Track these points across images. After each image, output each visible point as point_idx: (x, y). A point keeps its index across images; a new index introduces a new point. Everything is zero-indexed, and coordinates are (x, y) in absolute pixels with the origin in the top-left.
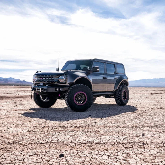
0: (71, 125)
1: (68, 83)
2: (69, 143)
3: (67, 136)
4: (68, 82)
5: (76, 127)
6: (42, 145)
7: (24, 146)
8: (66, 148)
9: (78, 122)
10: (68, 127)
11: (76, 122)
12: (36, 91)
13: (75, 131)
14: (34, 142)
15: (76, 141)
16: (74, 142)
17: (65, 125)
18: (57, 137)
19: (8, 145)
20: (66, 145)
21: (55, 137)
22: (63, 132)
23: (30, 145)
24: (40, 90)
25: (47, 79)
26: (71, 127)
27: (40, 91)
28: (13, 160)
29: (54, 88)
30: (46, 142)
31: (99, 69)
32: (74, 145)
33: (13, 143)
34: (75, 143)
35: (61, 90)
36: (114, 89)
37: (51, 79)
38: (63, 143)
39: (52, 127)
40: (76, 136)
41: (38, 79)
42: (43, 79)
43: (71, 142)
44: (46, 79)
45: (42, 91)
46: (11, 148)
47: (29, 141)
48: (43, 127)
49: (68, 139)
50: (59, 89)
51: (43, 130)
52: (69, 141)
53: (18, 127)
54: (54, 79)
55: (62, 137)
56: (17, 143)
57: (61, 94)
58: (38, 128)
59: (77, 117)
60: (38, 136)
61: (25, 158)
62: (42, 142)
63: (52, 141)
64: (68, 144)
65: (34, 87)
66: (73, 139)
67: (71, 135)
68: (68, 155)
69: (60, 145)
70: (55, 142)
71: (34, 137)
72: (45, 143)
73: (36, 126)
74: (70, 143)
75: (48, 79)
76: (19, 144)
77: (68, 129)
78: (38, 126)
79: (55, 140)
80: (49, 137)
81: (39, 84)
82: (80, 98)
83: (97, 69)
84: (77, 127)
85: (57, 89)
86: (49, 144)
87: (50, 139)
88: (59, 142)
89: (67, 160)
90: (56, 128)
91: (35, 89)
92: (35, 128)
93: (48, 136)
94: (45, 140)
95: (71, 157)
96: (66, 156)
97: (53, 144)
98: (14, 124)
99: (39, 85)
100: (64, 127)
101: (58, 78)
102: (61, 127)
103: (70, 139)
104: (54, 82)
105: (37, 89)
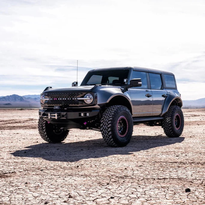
0: (192, 162)
1: (98, 105)
2: (193, 179)
3: (190, 173)
4: (98, 103)
5: (199, 164)
6: (160, 180)
7: (138, 181)
8: (191, 185)
9: (201, 158)
10: (188, 163)
11: (198, 158)
12: (49, 118)
13: (199, 168)
14: (149, 177)
15: (203, 178)
16: (200, 179)
17: (182, 161)
18: (176, 173)
19: (120, 179)
20: (190, 182)
21: (174, 173)
22: (183, 168)
23: (146, 180)
24: (55, 116)
25: (66, 99)
26: (192, 164)
27: (56, 118)
28: (133, 192)
29: (77, 113)
30: (163, 177)
31: (141, 83)
32: (201, 182)
33: (125, 177)
34: (202, 180)
35: (88, 114)
36: (162, 112)
37: (72, 99)
38: (186, 180)
39: (166, 162)
40: (201, 173)
41: (50, 99)
42: (59, 99)
43: (196, 179)
44: (63, 99)
45: (59, 118)
46: (124, 182)
47: (142, 176)
48: (153, 163)
49: (191, 175)
50: (85, 114)
51: (155, 166)
52: (194, 178)
53: (122, 161)
54: (75, 99)
55: (182, 173)
56: (129, 177)
57: (87, 122)
58: (147, 163)
59: (198, 152)
60: (151, 172)
61: (146, 191)
62: (159, 178)
63: (171, 177)
64: (193, 181)
65: (45, 112)
66: (198, 176)
67: (194, 171)
68: (195, 191)
69: (182, 182)
70: (175, 179)
71: (147, 172)
72: (163, 179)
73: (144, 161)
74: (194, 181)
76: (132, 178)
77: (188, 165)
78: (147, 161)
79: (174, 176)
80: (166, 172)
81: (53, 106)
83: (139, 83)
84: (201, 164)
85: (82, 115)
86: (168, 180)
87: (168, 174)
88: (180, 178)
89: (195, 195)
90: (171, 164)
91: (48, 115)
92: (144, 163)
93: (164, 172)
94: (161, 176)
95: (200, 192)
96: (194, 191)
97: (172, 180)
98: (115, 158)
99: (53, 109)
100: (182, 163)
101: (83, 97)
102: (178, 163)
103: (194, 176)
104: (77, 104)
105: (50, 115)
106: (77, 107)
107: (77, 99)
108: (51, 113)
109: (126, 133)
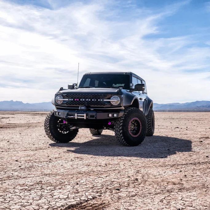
4: (124, 105)
12: (76, 118)
24: (84, 116)
27: (85, 118)
35: (115, 115)
37: (97, 100)
41: (70, 100)
44: (87, 100)
45: (87, 118)
50: (113, 115)
54: (102, 100)
75: (91, 100)
82: (132, 127)
83: (143, 87)
85: (110, 115)
91: (74, 115)
99: (78, 109)
101: (109, 98)
104: (103, 105)
105: (77, 115)
106: (103, 108)
107: (103, 100)
108: (77, 114)
109: (139, 134)
